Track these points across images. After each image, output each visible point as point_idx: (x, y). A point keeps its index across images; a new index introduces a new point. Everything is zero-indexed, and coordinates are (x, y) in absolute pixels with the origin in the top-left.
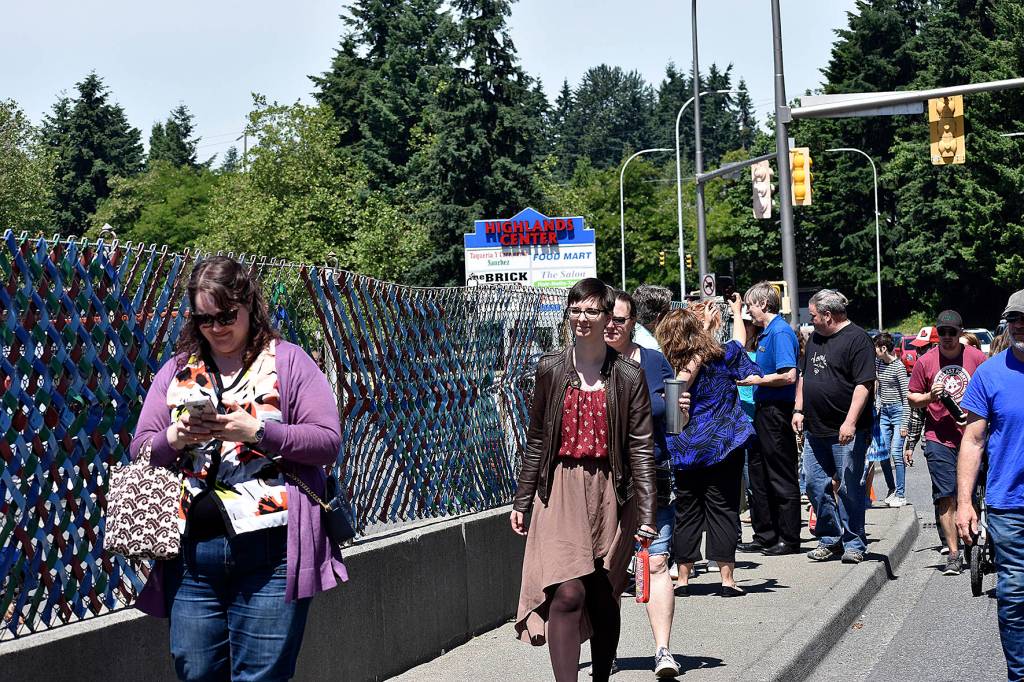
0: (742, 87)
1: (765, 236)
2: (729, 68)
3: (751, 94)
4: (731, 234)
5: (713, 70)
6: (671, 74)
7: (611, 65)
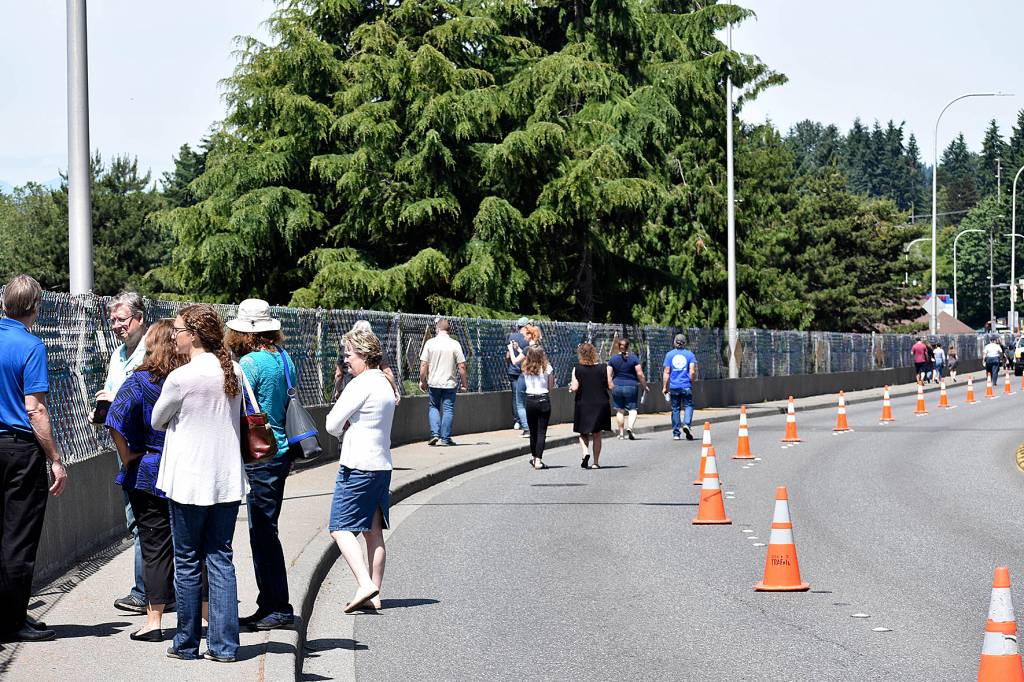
0: (912, 138)
1: (966, 277)
2: (903, 123)
3: (918, 144)
4: (947, 274)
5: (891, 125)
6: (858, 126)
7: (814, 121)
